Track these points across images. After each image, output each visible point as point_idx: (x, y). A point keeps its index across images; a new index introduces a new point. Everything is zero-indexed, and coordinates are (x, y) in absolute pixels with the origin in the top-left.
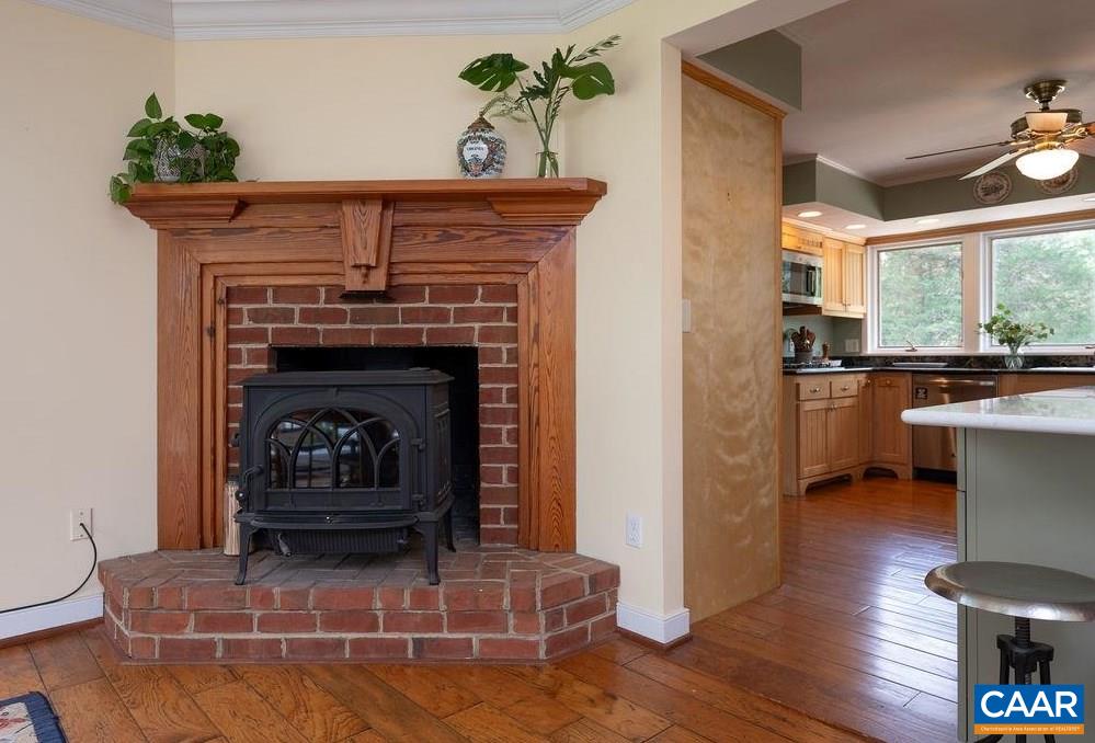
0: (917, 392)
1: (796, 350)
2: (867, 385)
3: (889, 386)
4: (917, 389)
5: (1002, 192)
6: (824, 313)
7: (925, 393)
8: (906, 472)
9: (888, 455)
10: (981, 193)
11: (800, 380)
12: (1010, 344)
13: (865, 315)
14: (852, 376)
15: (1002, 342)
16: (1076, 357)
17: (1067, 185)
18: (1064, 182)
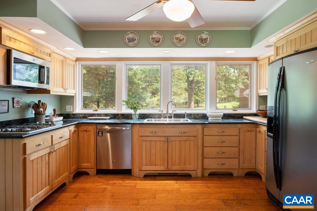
0: (98, 133)
1: (35, 114)
2: (75, 131)
3: (86, 131)
4: (98, 132)
5: (136, 42)
6: (51, 93)
7: (102, 133)
8: (93, 172)
9: (85, 165)
10: (127, 41)
11: (27, 141)
12: (134, 109)
13: (75, 94)
14: (67, 128)
15: (131, 109)
16: (155, 114)
17: (160, 42)
18: (158, 42)
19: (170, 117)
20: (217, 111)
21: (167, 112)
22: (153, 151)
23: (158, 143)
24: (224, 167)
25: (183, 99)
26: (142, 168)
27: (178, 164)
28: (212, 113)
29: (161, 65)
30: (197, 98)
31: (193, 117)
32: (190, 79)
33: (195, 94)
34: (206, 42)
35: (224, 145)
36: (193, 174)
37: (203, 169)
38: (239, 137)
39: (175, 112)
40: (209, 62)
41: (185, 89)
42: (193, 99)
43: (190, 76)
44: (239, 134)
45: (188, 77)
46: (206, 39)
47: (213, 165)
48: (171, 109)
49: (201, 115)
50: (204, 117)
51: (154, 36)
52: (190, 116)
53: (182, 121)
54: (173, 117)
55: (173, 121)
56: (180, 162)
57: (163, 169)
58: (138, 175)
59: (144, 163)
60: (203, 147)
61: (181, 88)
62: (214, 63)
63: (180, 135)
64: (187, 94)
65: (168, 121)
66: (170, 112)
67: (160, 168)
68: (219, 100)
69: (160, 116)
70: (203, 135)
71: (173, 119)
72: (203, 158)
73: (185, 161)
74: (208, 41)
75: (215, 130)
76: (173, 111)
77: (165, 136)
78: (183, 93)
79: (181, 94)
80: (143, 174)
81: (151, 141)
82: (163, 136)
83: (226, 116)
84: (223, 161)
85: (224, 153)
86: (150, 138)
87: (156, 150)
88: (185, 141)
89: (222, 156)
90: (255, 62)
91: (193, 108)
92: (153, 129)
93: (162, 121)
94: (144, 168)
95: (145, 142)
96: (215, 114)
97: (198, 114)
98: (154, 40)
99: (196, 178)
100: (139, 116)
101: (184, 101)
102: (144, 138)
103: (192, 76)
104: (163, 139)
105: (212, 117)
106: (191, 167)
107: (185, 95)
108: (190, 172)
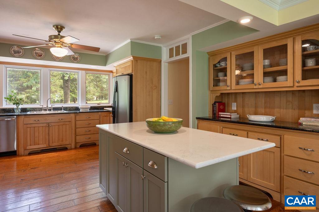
10: (13, 52)
12: (16, 104)
15: (14, 104)
16: (36, 108)
17: (42, 57)
18: (41, 56)
19: (50, 110)
20: (87, 105)
21: (47, 106)
22: (37, 134)
23: (41, 128)
24: (90, 140)
25: (57, 97)
26: (27, 148)
27: (57, 141)
28: (82, 106)
29: (40, 70)
30: (73, 95)
31: (68, 109)
32: (65, 78)
33: (71, 92)
34: (77, 60)
35: (90, 126)
36: (68, 147)
37: (76, 143)
38: (100, 121)
39: (53, 106)
40: (80, 71)
41: (60, 86)
42: (70, 97)
43: (66, 76)
44: (100, 118)
45: (64, 76)
46: (77, 58)
47: (82, 139)
48: (50, 104)
49: (75, 108)
50: (77, 109)
51: (37, 52)
52: (65, 109)
53: (59, 112)
54: (52, 109)
55: (52, 112)
56: (59, 140)
57: (46, 147)
58: (23, 154)
59: (29, 143)
60: (76, 128)
61: (56, 85)
62: (84, 72)
63: (59, 121)
64: (62, 92)
65: (48, 112)
66: (50, 106)
67: (42, 146)
68: (97, 98)
69: (40, 109)
70: (76, 121)
71: (52, 111)
72: (76, 135)
73: (62, 139)
74: (79, 60)
75: (84, 117)
76: (52, 105)
77: (46, 123)
78: (58, 91)
79: (56, 91)
80: (27, 152)
81: (34, 127)
82: (45, 123)
83: (92, 108)
84: (90, 136)
85: (90, 131)
86: (34, 125)
87: (39, 133)
88: (62, 125)
89: (89, 133)
90: (111, 73)
91: (69, 103)
92: (36, 118)
93: (43, 112)
94: (29, 147)
95: (29, 128)
96: (85, 107)
97: (72, 107)
98: (37, 54)
99: (71, 149)
100: (21, 110)
101: (60, 99)
102: (29, 126)
103: (68, 76)
104: (45, 125)
105: (83, 108)
106: (67, 142)
107: (60, 92)
108: (66, 146)
